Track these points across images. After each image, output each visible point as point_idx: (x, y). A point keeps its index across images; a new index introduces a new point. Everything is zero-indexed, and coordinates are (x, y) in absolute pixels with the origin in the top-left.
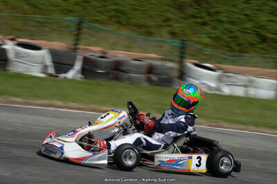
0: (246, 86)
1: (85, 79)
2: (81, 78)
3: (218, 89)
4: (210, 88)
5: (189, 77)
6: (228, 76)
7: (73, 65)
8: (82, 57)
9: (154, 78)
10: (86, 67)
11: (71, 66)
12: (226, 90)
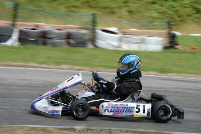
0: (139, 43)
1: (22, 45)
2: (19, 45)
3: (119, 47)
4: (113, 46)
5: (99, 39)
6: (126, 37)
7: (11, 36)
8: (18, 30)
9: (72, 41)
10: (22, 37)
11: (10, 37)
12: (125, 47)
